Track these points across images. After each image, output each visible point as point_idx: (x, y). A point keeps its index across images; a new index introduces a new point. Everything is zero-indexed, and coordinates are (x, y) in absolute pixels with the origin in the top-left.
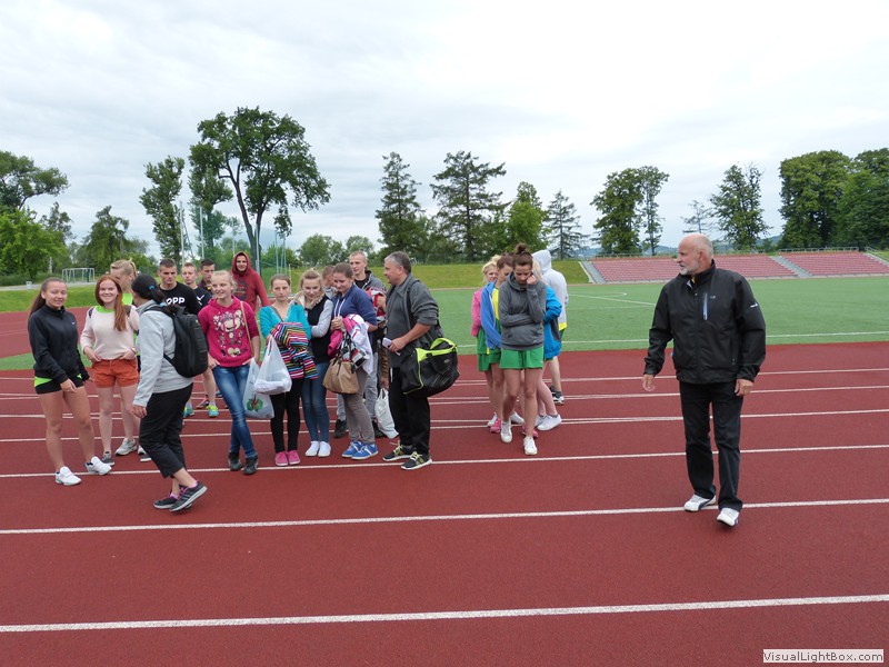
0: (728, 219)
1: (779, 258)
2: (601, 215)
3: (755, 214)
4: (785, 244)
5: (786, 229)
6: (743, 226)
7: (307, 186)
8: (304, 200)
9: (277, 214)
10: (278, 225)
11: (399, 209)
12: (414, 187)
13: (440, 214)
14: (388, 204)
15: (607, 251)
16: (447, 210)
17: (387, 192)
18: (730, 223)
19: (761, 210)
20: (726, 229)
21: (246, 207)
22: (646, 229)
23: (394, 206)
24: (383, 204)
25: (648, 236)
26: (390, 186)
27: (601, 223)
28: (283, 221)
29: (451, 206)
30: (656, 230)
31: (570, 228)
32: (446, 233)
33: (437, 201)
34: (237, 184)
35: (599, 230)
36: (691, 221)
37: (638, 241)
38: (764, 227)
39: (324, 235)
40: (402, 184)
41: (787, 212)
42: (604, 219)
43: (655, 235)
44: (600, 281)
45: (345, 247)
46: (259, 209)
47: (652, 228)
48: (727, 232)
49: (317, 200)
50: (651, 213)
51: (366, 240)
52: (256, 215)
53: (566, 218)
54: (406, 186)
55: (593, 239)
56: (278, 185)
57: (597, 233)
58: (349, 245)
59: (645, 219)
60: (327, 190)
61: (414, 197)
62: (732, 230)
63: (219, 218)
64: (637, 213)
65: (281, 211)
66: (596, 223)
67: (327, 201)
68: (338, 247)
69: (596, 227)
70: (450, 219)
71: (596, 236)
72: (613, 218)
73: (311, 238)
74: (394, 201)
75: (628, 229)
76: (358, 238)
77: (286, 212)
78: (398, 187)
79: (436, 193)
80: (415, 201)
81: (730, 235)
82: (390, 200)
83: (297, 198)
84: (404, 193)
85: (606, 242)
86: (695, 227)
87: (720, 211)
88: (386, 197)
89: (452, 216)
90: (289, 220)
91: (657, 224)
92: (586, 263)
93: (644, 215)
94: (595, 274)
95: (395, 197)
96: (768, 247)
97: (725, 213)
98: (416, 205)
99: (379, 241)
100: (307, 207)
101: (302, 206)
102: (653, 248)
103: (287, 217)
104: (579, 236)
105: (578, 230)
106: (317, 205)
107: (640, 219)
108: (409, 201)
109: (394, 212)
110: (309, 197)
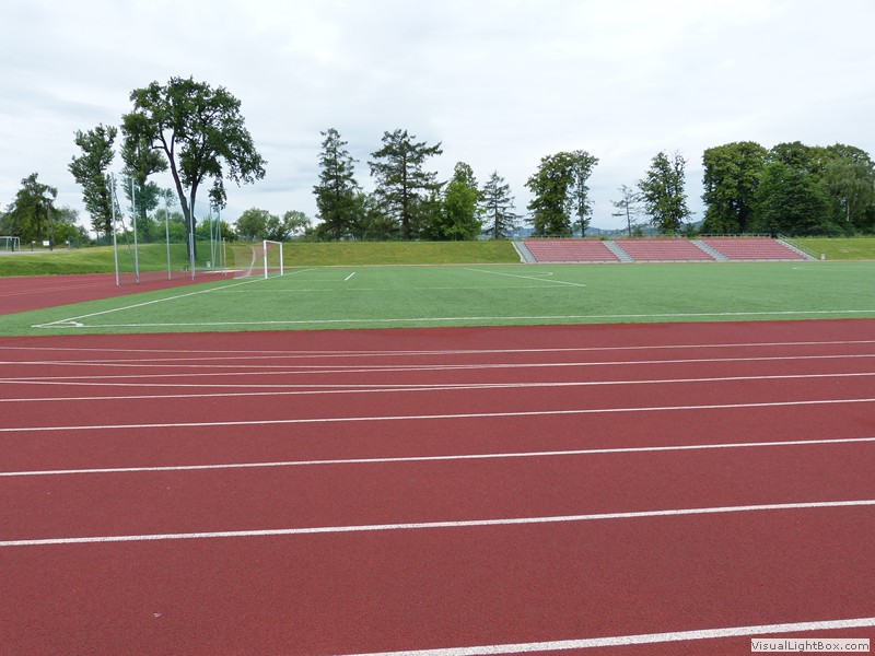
0: (654, 204)
1: (699, 243)
2: (535, 198)
3: (679, 200)
4: (707, 229)
5: (708, 215)
6: (668, 211)
7: (242, 160)
8: (239, 174)
9: (212, 187)
10: (212, 197)
11: (337, 185)
12: (352, 164)
13: (377, 191)
14: (325, 180)
15: (540, 232)
16: (384, 187)
17: (324, 168)
18: (655, 208)
19: (685, 196)
20: (652, 213)
21: (181, 179)
22: (577, 211)
23: (331, 182)
24: (321, 180)
25: (579, 218)
26: (328, 162)
27: (535, 205)
28: (218, 194)
29: (388, 184)
30: (586, 213)
31: (504, 209)
32: (383, 211)
33: (374, 179)
34: (171, 156)
35: (533, 211)
36: (620, 204)
37: (569, 222)
38: (687, 213)
39: (261, 209)
40: (339, 161)
41: (708, 199)
42: (538, 200)
43: (585, 218)
44: (531, 261)
45: (282, 221)
46: (194, 181)
47: (583, 210)
48: (653, 217)
49: (252, 174)
50: (582, 196)
51: (302, 215)
52: (190, 187)
53: (502, 198)
54: (344, 163)
55: (527, 220)
56: (213, 157)
57: (530, 213)
58: (286, 219)
59: (576, 202)
60: (263, 166)
61: (351, 174)
62: (657, 214)
63: (153, 189)
64: (569, 196)
65: (216, 184)
66: (530, 204)
67: (263, 174)
68: (275, 221)
69: (529, 208)
70: (387, 197)
71: (530, 217)
72: (545, 200)
73: (247, 212)
74: (331, 178)
75: (560, 211)
76: (295, 213)
77: (221, 185)
78: (336, 164)
79: (373, 170)
80: (352, 177)
81: (656, 219)
82: (327, 176)
83: (233, 171)
84: (341, 169)
85: (539, 223)
86: (624, 211)
87: (647, 196)
88: (324, 173)
89: (389, 193)
90: (224, 193)
91: (588, 207)
92: (517, 243)
93: (575, 198)
94: (527, 254)
95: (333, 173)
96: (690, 232)
97: (651, 198)
98: (354, 182)
99: (317, 216)
100: (242, 181)
101: (237, 180)
102: (583, 230)
103: (222, 190)
104: (512, 216)
105: (512, 211)
106: (252, 180)
107: (571, 202)
108: (346, 177)
109: (332, 188)
110: (244, 171)
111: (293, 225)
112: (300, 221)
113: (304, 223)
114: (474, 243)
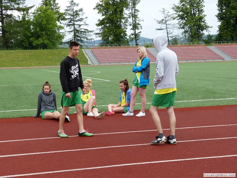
0: (184, 21)
1: (213, 48)
2: (102, 18)
3: (201, 19)
4: (220, 39)
5: (221, 28)
6: (194, 26)
15: (106, 43)
18: (185, 24)
19: (205, 16)
20: (183, 28)
22: (131, 27)
25: (132, 32)
27: (101, 23)
30: (138, 28)
31: (80, 26)
35: (100, 27)
36: (161, 22)
37: (126, 35)
38: (207, 27)
41: (221, 17)
42: (103, 20)
43: (137, 31)
44: (96, 63)
47: (135, 26)
48: (184, 30)
50: (134, 16)
53: (78, 18)
55: (96, 34)
57: (98, 29)
59: (130, 20)
62: (187, 28)
64: (125, 16)
66: (98, 22)
69: (98, 25)
71: (98, 31)
72: (109, 19)
75: (119, 27)
81: (186, 32)
85: (105, 36)
86: (164, 26)
87: (179, 16)
91: (139, 24)
92: (87, 51)
93: (129, 17)
94: (93, 58)
96: (209, 40)
97: (182, 17)
102: (136, 40)
104: (86, 31)
105: (86, 27)
107: (127, 21)
114: (55, 51)
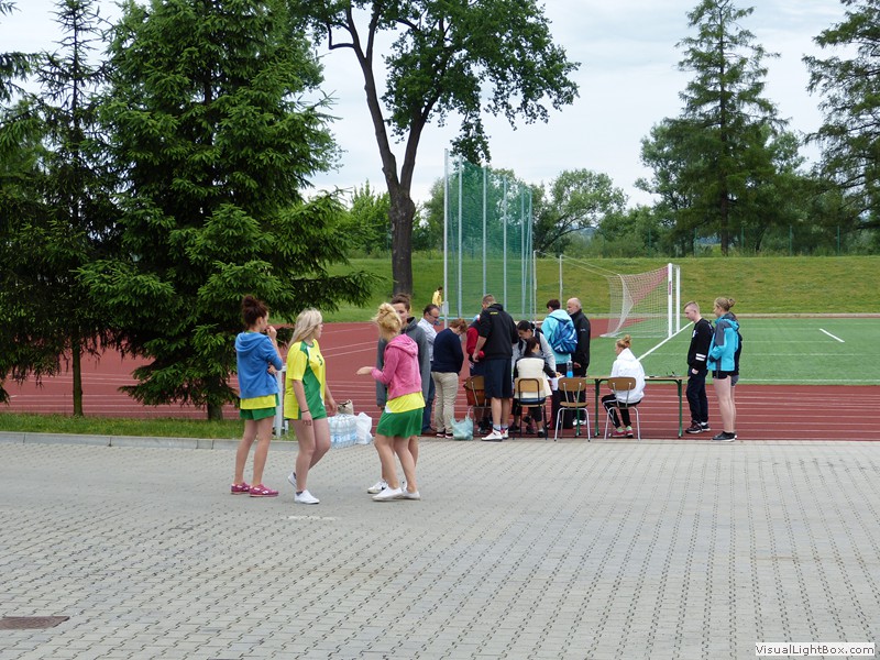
7: (526, 70)
8: (516, 100)
9: (458, 134)
10: (458, 157)
11: (722, 117)
12: (763, 63)
14: (694, 105)
17: (693, 75)
21: (387, 114)
23: (708, 108)
24: (685, 104)
26: (704, 61)
28: (470, 147)
32: (840, 178)
33: (819, 96)
34: (366, 63)
40: (732, 55)
45: (548, 198)
46: (413, 117)
49: (546, 100)
51: (603, 181)
52: (407, 134)
54: (743, 61)
56: (460, 66)
58: (558, 194)
60: (571, 76)
61: (758, 87)
65: (467, 127)
67: (569, 100)
68: (530, 197)
70: (850, 142)
74: (708, 97)
76: (583, 176)
77: (479, 129)
78: (721, 63)
79: (816, 77)
80: (761, 96)
82: (701, 93)
83: (499, 93)
84: (735, 75)
88: (692, 87)
89: (855, 133)
90: (485, 147)
95: (714, 85)
98: (765, 106)
99: (641, 185)
100: (520, 118)
101: (510, 114)
103: (480, 139)
106: (544, 114)
108: (747, 97)
109: (709, 122)
110: (529, 93)
111: (578, 206)
112: (598, 198)
113: (605, 202)
